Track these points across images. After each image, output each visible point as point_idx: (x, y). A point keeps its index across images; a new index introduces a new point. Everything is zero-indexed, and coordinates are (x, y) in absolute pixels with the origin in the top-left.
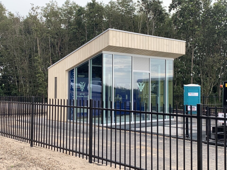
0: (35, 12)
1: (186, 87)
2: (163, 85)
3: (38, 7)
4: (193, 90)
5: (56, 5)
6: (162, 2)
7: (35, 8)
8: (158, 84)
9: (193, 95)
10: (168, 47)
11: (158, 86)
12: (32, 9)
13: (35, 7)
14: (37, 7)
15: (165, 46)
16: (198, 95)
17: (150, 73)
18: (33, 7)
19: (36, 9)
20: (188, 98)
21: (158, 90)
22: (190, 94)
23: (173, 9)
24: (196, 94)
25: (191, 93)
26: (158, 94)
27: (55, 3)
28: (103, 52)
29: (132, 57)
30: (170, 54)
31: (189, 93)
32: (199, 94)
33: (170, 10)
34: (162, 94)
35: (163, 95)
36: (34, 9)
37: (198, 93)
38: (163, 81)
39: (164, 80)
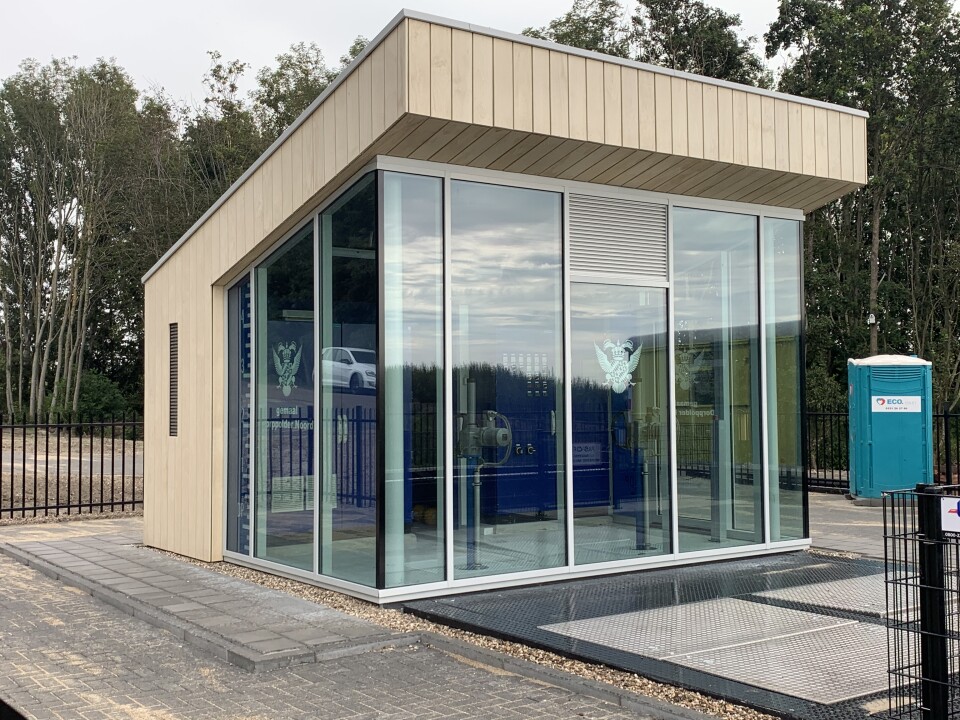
0: (228, 84)
1: (860, 368)
2: (748, 360)
3: (238, 66)
4: (896, 381)
5: (315, 59)
6: (735, 21)
7: (228, 71)
8: (719, 355)
9: (897, 405)
10: (769, 138)
11: (720, 369)
12: (216, 72)
13: (226, 66)
14: (234, 64)
15: (755, 134)
16: (918, 409)
17: (667, 289)
18: (219, 67)
19: (230, 71)
20: (871, 423)
21: (721, 385)
22: (879, 405)
23: (783, 44)
24: (912, 404)
25: (886, 398)
26: (721, 401)
27: (312, 55)
28: (383, 163)
29: (562, 194)
30: (785, 179)
31: (874, 398)
32: (924, 401)
33: (771, 52)
34: (740, 406)
35: (748, 410)
36: (222, 73)
37: (919, 398)
38: (747, 343)
39: (754, 335)
